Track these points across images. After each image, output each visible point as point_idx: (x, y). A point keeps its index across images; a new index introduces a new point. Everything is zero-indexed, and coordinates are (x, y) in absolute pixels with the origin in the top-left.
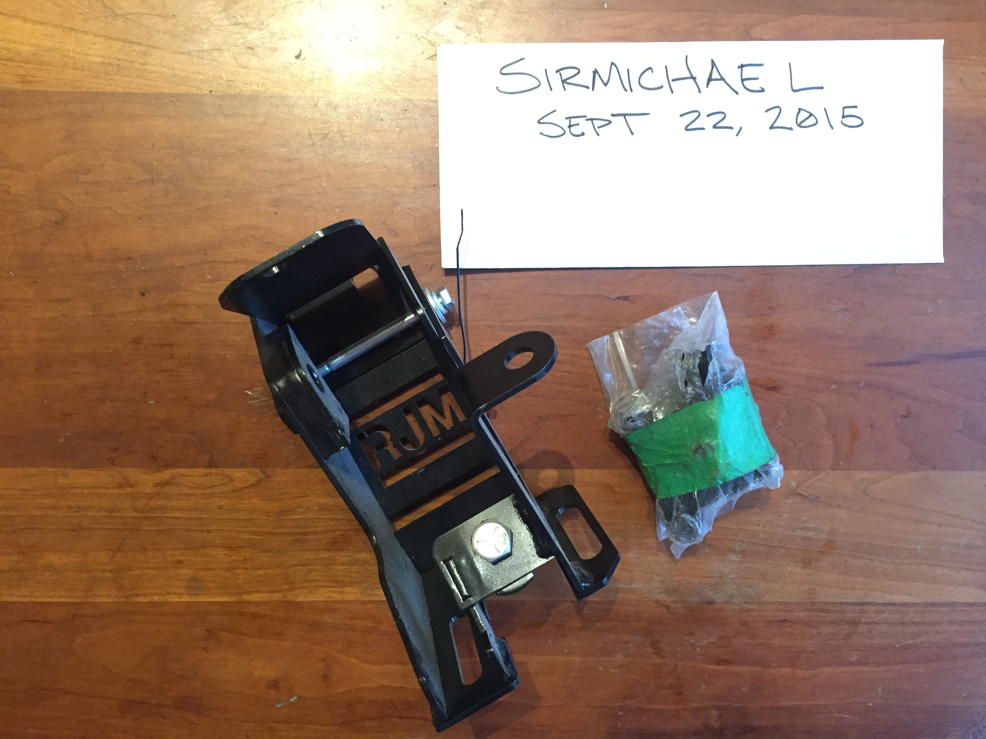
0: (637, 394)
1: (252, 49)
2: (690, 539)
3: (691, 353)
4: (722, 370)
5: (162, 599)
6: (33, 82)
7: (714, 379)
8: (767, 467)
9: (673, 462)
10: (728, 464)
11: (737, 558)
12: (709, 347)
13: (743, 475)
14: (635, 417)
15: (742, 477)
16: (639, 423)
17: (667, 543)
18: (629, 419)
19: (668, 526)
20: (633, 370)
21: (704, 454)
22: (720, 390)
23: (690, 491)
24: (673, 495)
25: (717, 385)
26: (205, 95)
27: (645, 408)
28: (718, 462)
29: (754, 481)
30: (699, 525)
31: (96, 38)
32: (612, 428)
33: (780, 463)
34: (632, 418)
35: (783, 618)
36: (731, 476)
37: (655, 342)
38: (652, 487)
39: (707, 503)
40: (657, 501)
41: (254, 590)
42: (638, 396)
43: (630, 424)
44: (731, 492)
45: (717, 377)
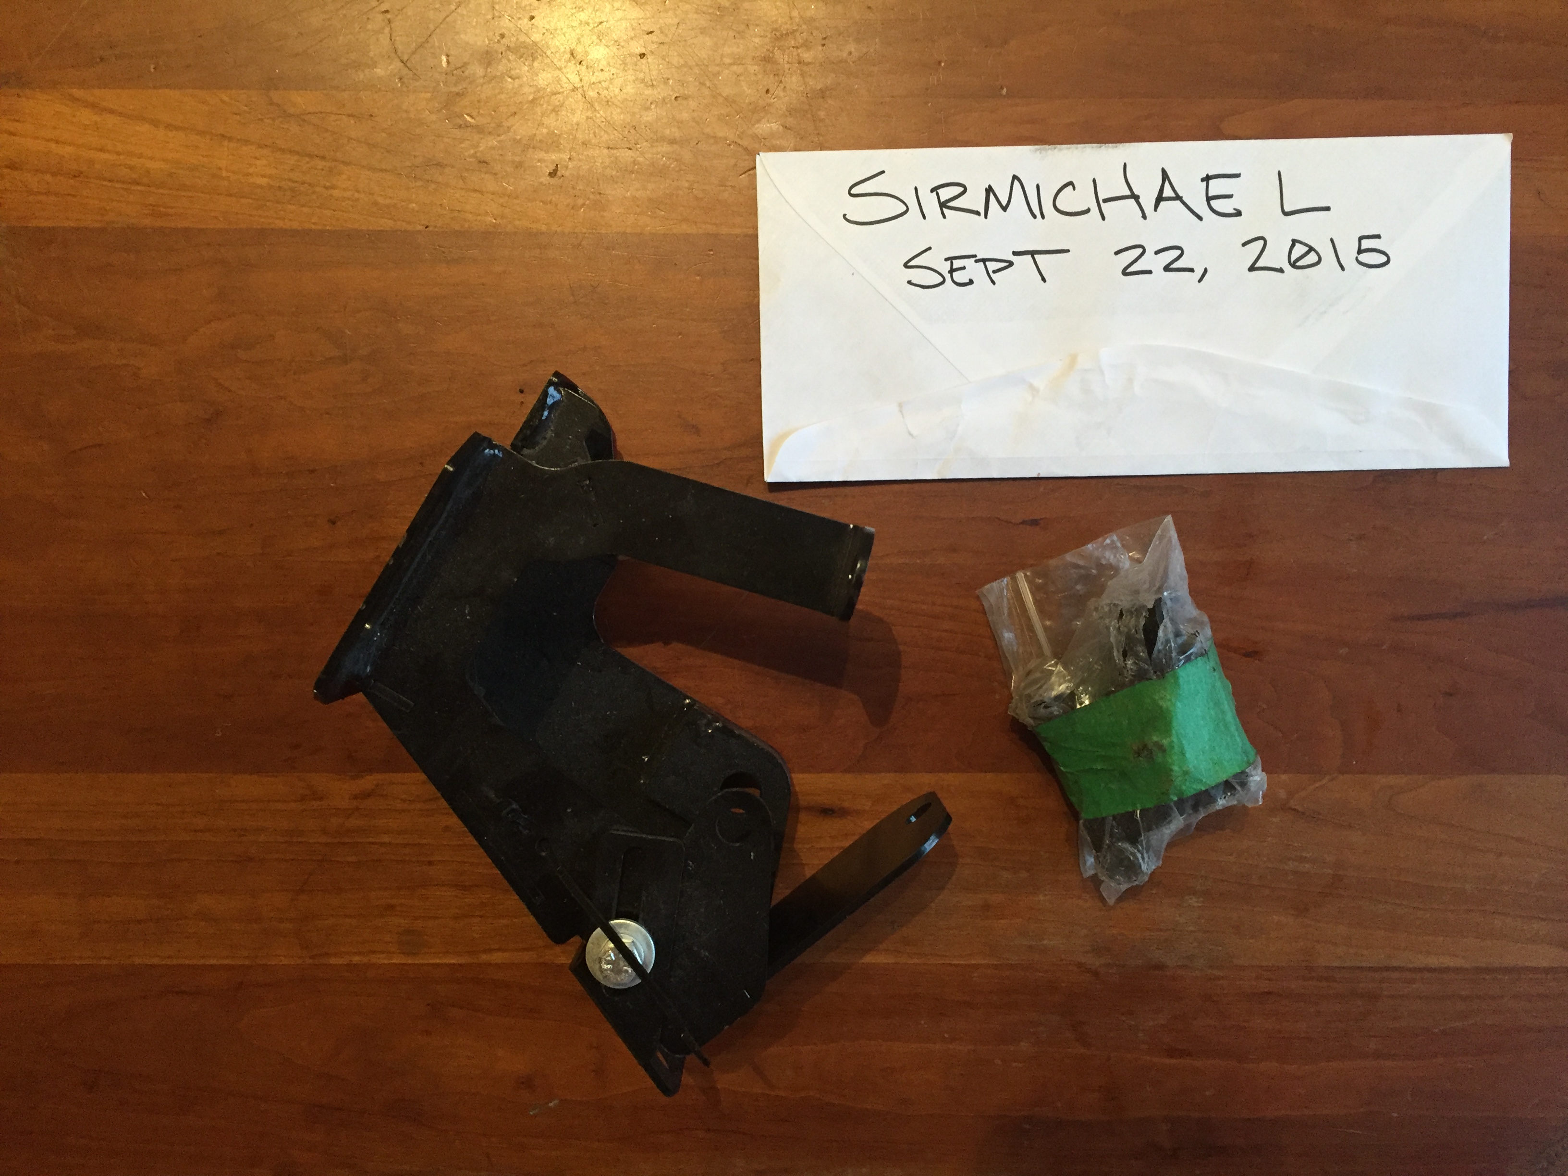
0: (1051, 666)
1: (486, 163)
2: (1130, 878)
3: (1133, 610)
4: (1177, 634)
5: (365, 960)
6: (168, 215)
7: (1165, 649)
8: (1243, 777)
9: (1105, 767)
10: (1186, 773)
11: (1197, 902)
12: (1159, 602)
13: (1207, 787)
14: (1050, 701)
15: (1206, 791)
16: (1055, 710)
17: (1095, 881)
18: (1041, 704)
19: (1097, 858)
20: (1046, 628)
21: (1150, 757)
22: (1175, 664)
23: (1130, 809)
24: (1104, 815)
25: (1171, 657)
26: (420, 232)
27: (1062, 688)
28: (1171, 770)
29: (1224, 796)
30: (1143, 859)
31: (260, 150)
32: (1015, 715)
33: (1263, 771)
34: (1044, 703)
35: (1266, 990)
36: (1190, 789)
37: (1078, 587)
38: (1073, 799)
39: (1154, 827)
40: (1081, 822)
41: (497, 947)
42: (1054, 669)
43: (1042, 711)
44: (1191, 812)
45: (1171, 646)
